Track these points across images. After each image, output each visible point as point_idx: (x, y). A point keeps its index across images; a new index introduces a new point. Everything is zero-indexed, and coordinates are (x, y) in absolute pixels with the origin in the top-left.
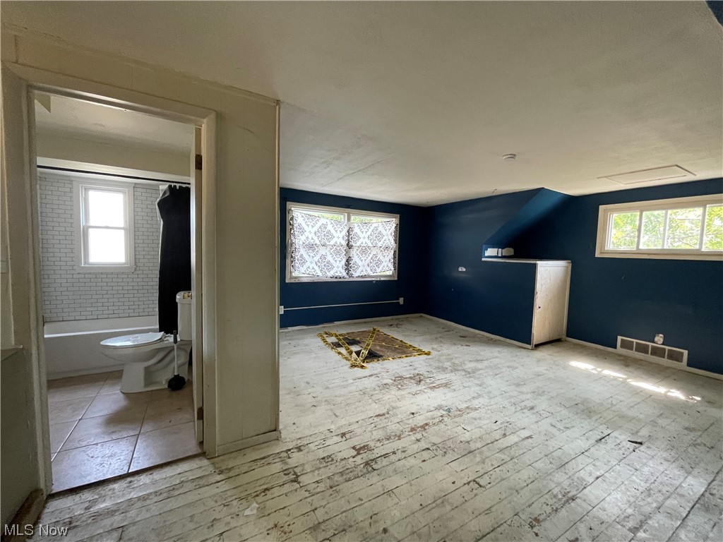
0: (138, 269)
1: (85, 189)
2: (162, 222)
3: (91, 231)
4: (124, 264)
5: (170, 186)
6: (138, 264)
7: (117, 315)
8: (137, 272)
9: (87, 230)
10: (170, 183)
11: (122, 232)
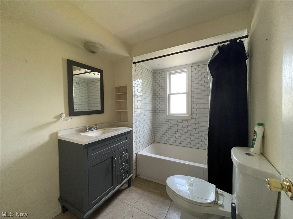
0: (193, 117)
1: (170, 74)
2: (211, 79)
3: (172, 96)
4: (186, 114)
5: (219, 47)
6: (193, 115)
7: (182, 145)
8: (193, 120)
9: (170, 96)
10: (218, 45)
11: (185, 95)
